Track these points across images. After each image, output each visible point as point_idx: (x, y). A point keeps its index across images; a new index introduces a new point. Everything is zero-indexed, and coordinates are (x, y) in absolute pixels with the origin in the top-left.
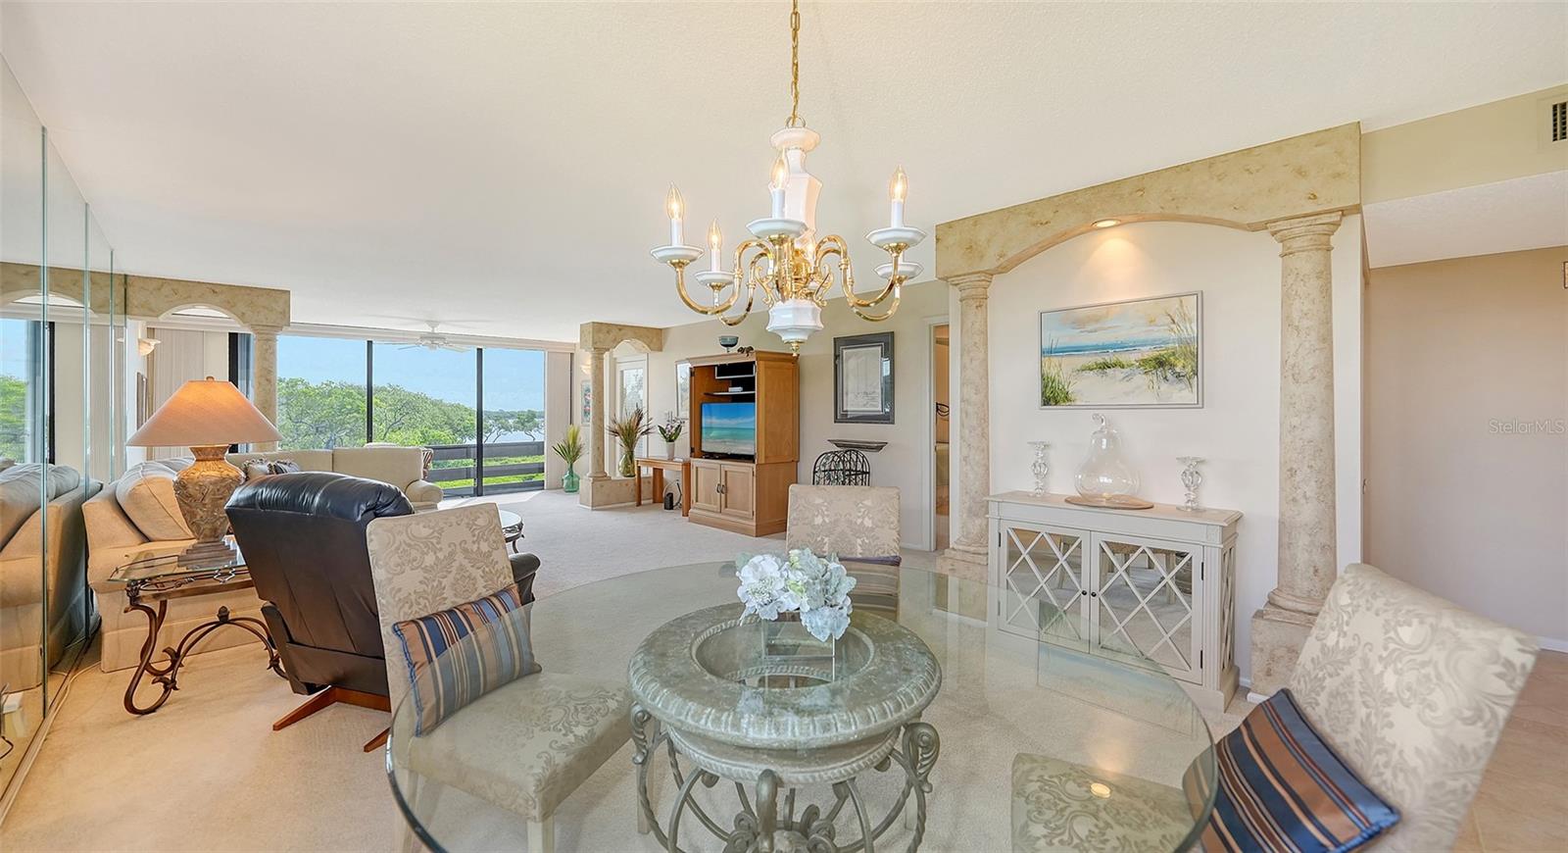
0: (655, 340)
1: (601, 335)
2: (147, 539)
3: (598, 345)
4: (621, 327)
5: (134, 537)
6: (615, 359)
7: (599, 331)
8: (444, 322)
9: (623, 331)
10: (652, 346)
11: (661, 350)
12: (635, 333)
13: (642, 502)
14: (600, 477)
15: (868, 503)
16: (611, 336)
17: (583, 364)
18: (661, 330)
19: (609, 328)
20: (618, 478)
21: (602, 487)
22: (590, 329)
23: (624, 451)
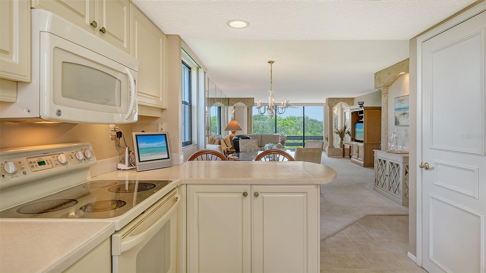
0: (350, 102)
1: (331, 102)
2: (228, 147)
3: (330, 105)
4: (338, 99)
5: (226, 146)
6: (343, 108)
7: (331, 100)
8: (290, 101)
9: (338, 100)
10: (349, 104)
11: (353, 105)
12: (343, 100)
13: (345, 156)
14: (331, 147)
15: (317, 145)
16: (334, 102)
17: (334, 110)
18: (353, 98)
19: (333, 99)
20: (338, 148)
21: (331, 150)
22: (327, 100)
23: (340, 139)
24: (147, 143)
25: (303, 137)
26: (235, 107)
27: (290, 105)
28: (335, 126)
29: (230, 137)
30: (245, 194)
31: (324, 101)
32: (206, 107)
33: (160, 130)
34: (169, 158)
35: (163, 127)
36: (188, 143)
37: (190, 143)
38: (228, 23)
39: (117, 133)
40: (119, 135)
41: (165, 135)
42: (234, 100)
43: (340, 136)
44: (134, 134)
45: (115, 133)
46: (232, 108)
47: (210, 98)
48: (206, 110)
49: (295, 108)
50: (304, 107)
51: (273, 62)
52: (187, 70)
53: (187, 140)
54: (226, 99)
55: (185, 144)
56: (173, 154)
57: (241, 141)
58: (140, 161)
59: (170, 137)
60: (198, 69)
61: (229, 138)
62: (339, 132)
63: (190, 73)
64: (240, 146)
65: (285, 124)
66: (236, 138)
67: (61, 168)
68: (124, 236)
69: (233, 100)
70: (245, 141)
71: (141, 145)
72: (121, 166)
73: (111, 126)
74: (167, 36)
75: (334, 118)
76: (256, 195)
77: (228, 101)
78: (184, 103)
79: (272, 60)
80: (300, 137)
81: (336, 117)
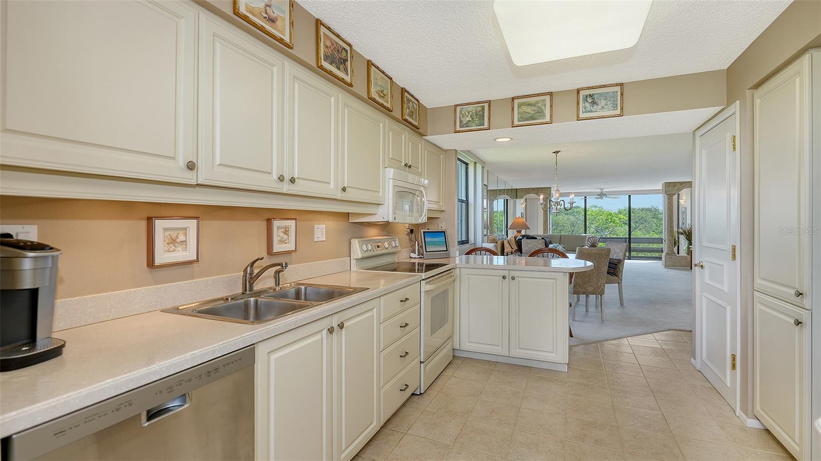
1: (671, 188)
2: (512, 249)
3: (669, 192)
4: (682, 183)
7: (669, 186)
9: (683, 185)
14: (671, 253)
16: (676, 188)
19: (674, 184)
20: (683, 255)
21: (671, 258)
22: (664, 186)
23: (687, 242)
24: (432, 238)
25: (628, 240)
26: (526, 199)
27: (605, 195)
28: (683, 223)
29: (515, 237)
30: (504, 277)
31: (659, 186)
32: (485, 200)
33: (440, 228)
34: (447, 250)
35: (442, 226)
36: (464, 242)
37: (467, 242)
38: (495, 139)
39: (410, 230)
40: (412, 231)
41: (444, 232)
42: (524, 191)
43: (687, 238)
44: (422, 231)
45: (409, 230)
46: (522, 201)
47: (490, 190)
48: (485, 206)
49: (615, 198)
50: (630, 196)
51: (558, 152)
52: (464, 166)
53: (464, 239)
54: (513, 191)
55: (462, 243)
56: (451, 248)
57: (524, 241)
58: (426, 252)
59: (448, 234)
60: (475, 163)
61: (513, 239)
62: (685, 232)
63: (467, 169)
64: (523, 247)
65: (610, 220)
66: (520, 238)
67: (386, 251)
68: (426, 283)
69: (522, 191)
70: (529, 241)
71: (427, 239)
72: (413, 255)
73: (406, 225)
74: (446, 151)
75: (681, 210)
76: (513, 278)
77: (516, 193)
78: (462, 201)
79: (558, 150)
80: (624, 239)
81: (683, 209)
